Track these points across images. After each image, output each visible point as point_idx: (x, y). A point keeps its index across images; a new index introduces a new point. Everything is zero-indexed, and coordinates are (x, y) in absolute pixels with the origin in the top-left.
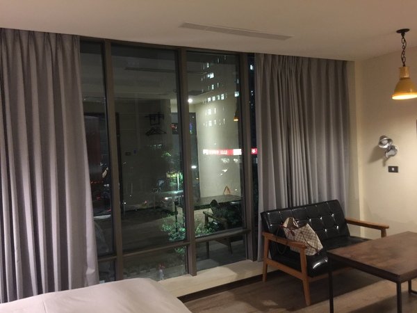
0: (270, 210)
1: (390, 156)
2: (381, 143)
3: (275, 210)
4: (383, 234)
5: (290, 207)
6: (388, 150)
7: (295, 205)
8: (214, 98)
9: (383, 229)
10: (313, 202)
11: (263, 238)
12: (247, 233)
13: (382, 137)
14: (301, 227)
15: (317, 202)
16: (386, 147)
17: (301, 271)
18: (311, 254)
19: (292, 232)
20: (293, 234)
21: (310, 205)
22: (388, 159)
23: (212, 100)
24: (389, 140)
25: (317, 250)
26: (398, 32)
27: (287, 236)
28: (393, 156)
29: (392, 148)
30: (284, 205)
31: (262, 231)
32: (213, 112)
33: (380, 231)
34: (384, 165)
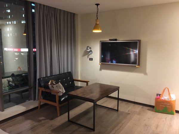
0: (42, 77)
1: (90, 54)
2: (87, 49)
3: (44, 77)
4: (87, 84)
5: (51, 75)
6: (89, 52)
7: (53, 75)
8: (10, 23)
9: (87, 82)
10: (61, 73)
11: (39, 90)
12: (31, 88)
13: (88, 47)
14: (56, 84)
15: (63, 73)
16: (89, 50)
17: (56, 102)
18: (60, 95)
19: (52, 86)
20: (53, 87)
21: (60, 74)
22: (89, 55)
23: (9, 23)
24: (90, 48)
25: (63, 93)
26: (96, 4)
27: (50, 88)
28: (91, 54)
29: (91, 51)
30: (49, 75)
31: (38, 87)
32: (10, 29)
33: (86, 83)
34: (88, 58)
